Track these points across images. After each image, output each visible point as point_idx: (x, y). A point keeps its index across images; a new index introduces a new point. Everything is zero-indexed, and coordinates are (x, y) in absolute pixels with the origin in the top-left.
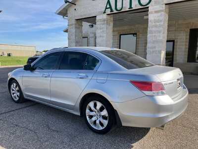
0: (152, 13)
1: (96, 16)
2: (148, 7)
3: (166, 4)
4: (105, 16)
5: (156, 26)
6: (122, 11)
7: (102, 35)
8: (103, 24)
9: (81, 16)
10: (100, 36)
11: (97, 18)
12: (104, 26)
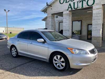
0: (94, 9)
1: (63, 12)
2: (92, 7)
3: (102, 5)
4: (68, 12)
5: (97, 16)
6: (78, 9)
7: (66, 21)
8: (67, 16)
9: (55, 12)
10: (66, 22)
11: (64, 13)
12: (67, 17)
